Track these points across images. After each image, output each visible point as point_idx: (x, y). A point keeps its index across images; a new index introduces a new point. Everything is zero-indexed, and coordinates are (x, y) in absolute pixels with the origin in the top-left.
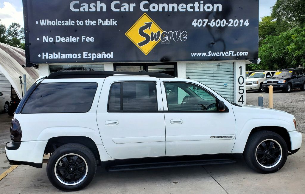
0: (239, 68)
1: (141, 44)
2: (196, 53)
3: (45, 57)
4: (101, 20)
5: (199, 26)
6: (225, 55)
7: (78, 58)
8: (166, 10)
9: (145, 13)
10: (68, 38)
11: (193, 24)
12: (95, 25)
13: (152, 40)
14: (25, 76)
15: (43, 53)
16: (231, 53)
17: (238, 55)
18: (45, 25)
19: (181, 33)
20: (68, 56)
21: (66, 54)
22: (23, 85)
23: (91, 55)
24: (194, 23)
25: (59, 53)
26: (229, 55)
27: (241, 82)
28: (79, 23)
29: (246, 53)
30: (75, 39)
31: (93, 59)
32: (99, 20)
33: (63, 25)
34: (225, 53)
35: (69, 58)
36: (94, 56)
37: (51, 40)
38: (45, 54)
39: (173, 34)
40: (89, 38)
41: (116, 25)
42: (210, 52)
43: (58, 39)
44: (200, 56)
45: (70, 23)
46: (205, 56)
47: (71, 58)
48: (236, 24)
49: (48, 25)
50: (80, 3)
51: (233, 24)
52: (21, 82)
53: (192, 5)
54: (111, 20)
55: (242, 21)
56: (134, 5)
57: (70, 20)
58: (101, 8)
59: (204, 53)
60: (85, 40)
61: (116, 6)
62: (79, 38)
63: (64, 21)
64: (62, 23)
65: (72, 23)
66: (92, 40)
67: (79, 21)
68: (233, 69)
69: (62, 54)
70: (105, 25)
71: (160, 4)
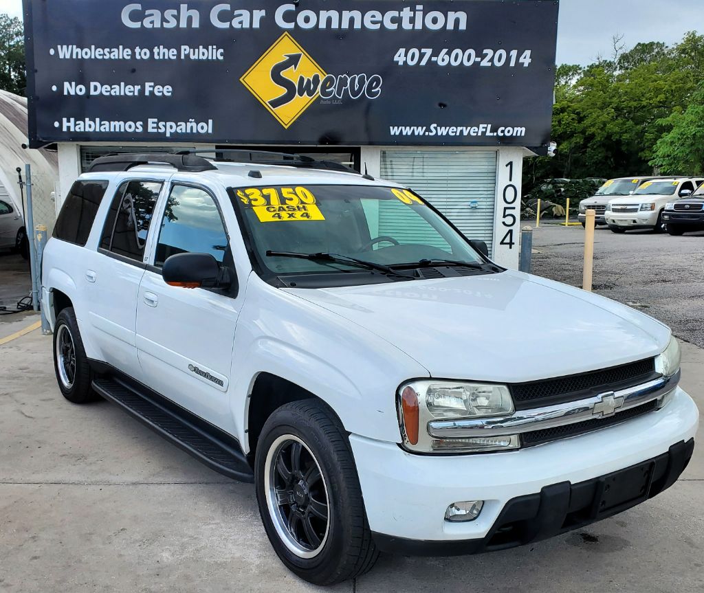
0: (507, 166)
1: (276, 103)
2: (400, 128)
3: (69, 128)
4: (187, 47)
5: (410, 63)
6: (469, 132)
7: (137, 130)
8: (335, 25)
9: (286, 33)
10: (117, 87)
11: (396, 58)
12: (175, 57)
13: (301, 94)
14: (28, 167)
15: (65, 120)
16: (483, 128)
17: (502, 135)
18: (68, 56)
19: (367, 80)
20: (115, 126)
21: (111, 122)
22: (24, 187)
23: (165, 126)
24: (400, 57)
25: (98, 120)
26: (480, 134)
27: (510, 199)
28: (140, 54)
29: (520, 131)
30: (132, 89)
31: (168, 135)
32: (183, 47)
33: (107, 57)
34: (469, 128)
35: (117, 130)
36: (171, 127)
37: (80, 90)
38: (68, 121)
39: (349, 82)
40: (160, 87)
41: (221, 58)
42: (435, 125)
43: (96, 88)
44: (409, 133)
45: (122, 53)
46: (421, 134)
47: (122, 130)
48: (499, 60)
49: (74, 57)
50: (144, 9)
51: (492, 60)
52: (21, 181)
53: (395, 14)
54: (210, 47)
55: (514, 53)
56: (263, 13)
57: (121, 47)
58: (190, 19)
59: (420, 128)
60: (152, 93)
61: (224, 16)
62: (139, 87)
63: (108, 50)
64: (104, 54)
65: (125, 54)
66: (168, 92)
67: (141, 49)
68: (494, 167)
69: (103, 123)
70: (197, 58)
71: (321, 12)
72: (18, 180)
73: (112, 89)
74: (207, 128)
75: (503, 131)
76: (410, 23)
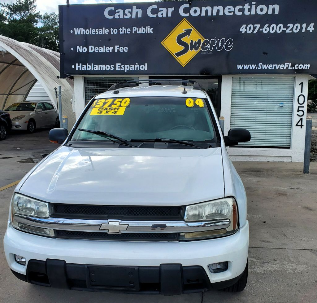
0: (300, 84)
1: (179, 54)
2: (243, 65)
3: (79, 68)
4: (135, 28)
5: (248, 32)
6: (279, 67)
7: (111, 69)
8: (209, 14)
9: (185, 19)
10: (102, 48)
11: (241, 30)
12: (130, 33)
13: (191, 49)
14: (60, 87)
15: (77, 64)
16: (287, 65)
17: (297, 68)
18: (79, 33)
19: (226, 41)
20: (101, 67)
21: (99, 65)
22: (58, 97)
23: (124, 67)
24: (243, 29)
25: (92, 64)
26: (285, 68)
27: (301, 102)
28: (113, 32)
29: (307, 66)
30: (109, 49)
31: (126, 71)
32: (134, 28)
33: (97, 33)
34: (279, 65)
35: (102, 69)
36: (127, 67)
37: (85, 50)
38: (79, 65)
39: (216, 43)
40: (122, 48)
41: (152, 32)
42: (261, 64)
43: (92, 49)
44: (247, 68)
45: (105, 31)
46: (254, 68)
47: (104, 69)
48: (296, 29)
49: (82, 34)
50: (115, 9)
51: (292, 29)
53: (241, 7)
54: (147, 27)
55: (304, 25)
56: (173, 9)
57: (104, 28)
58: (137, 13)
59: (253, 65)
60: (118, 50)
61: (154, 11)
62: (112, 48)
63: (98, 30)
64: (96, 32)
66: (126, 50)
67: (114, 29)
68: (293, 85)
69: (95, 66)
70: (140, 33)
71: (202, 7)
72: (55, 94)
73: (99, 49)
74: (144, 67)
75: (297, 67)
76: (249, 11)
